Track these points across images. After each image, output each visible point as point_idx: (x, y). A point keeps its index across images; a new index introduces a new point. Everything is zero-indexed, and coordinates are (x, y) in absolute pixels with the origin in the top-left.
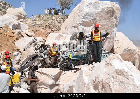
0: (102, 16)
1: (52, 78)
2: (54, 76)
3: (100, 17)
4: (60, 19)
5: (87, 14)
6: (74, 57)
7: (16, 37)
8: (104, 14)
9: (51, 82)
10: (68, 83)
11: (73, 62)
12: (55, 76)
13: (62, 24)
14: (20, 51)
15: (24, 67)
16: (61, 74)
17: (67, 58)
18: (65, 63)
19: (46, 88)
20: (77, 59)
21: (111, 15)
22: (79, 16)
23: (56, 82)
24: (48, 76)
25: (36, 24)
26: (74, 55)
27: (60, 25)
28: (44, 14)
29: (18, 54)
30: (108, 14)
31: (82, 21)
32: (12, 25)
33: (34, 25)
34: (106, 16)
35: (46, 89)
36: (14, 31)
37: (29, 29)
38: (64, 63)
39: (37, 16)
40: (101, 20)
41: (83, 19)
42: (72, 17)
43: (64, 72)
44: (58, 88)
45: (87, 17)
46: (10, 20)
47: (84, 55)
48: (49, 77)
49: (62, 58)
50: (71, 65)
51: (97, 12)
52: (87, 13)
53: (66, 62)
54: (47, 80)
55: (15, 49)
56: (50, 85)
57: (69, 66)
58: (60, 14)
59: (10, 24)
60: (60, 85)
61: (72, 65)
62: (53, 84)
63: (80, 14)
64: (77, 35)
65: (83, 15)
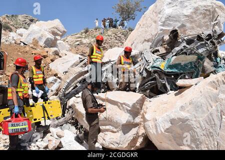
0: (196, 21)
1: (127, 110)
2: (131, 105)
3: (192, 22)
4: (120, 35)
5: (169, 18)
6: (170, 67)
7: (51, 58)
8: (198, 17)
9: (124, 117)
10: (167, 113)
11: (167, 79)
12: (134, 105)
13: (123, 43)
14: (59, 76)
15: (68, 95)
16: (143, 104)
17: (157, 69)
18: (152, 80)
19: (115, 130)
20: (176, 71)
21: (210, 18)
22: (155, 22)
23: (134, 119)
24: (119, 107)
25: (81, 43)
26: (171, 63)
27: (120, 44)
28: (94, 28)
29: (56, 80)
30: (205, 17)
31: (161, 30)
32: (44, 40)
33: (78, 44)
34: (203, 21)
35: (115, 132)
36: (47, 49)
37: (71, 50)
38: (148, 81)
39: (82, 31)
40: (193, 28)
41: (163, 26)
42: (143, 25)
43: (148, 99)
44: (137, 133)
45: (169, 23)
46: (42, 33)
47: (191, 63)
48: (121, 107)
49: (144, 72)
50: (164, 84)
51: (186, 14)
52: (170, 16)
53: (155, 79)
54: (116, 114)
55: (50, 73)
56: (123, 125)
57: (159, 85)
58: (119, 27)
59: (40, 38)
60: (148, 121)
61: (167, 84)
62: (130, 122)
63: (156, 18)
64: (165, 38)
65: (163, 20)
